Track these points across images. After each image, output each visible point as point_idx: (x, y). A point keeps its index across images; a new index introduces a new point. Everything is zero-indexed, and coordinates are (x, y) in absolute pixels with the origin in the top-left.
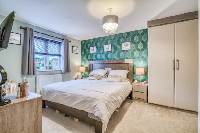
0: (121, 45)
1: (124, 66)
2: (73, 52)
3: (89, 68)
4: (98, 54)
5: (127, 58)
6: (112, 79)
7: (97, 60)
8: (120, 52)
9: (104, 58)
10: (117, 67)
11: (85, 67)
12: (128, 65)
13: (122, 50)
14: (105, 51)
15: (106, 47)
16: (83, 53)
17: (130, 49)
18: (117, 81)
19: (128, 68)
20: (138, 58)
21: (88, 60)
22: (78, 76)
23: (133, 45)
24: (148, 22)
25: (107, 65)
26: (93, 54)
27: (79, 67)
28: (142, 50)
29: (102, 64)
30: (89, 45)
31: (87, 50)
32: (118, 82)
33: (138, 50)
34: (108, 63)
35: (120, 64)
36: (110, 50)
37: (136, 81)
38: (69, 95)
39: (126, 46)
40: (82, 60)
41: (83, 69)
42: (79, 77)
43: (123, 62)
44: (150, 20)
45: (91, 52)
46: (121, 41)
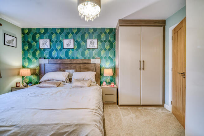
0: (86, 42)
1: (91, 67)
2: (6, 43)
3: (37, 71)
4: (53, 50)
5: (93, 58)
6: (79, 84)
7: (53, 58)
8: (85, 50)
9: (63, 56)
10: (82, 68)
11: (31, 69)
12: (95, 66)
13: (88, 48)
14: (64, 48)
15: (66, 42)
16: (27, 48)
17: (97, 48)
18: (86, 85)
19: (95, 69)
20: (105, 58)
21: (36, 58)
22: (17, 83)
23: (100, 43)
24: (120, 20)
25: (68, 66)
26: (45, 49)
27: (20, 69)
28: (109, 50)
29: (60, 64)
30: (38, 36)
31: (34, 44)
32: (88, 86)
33: (105, 50)
34: (69, 63)
35: (86, 64)
36: (72, 46)
37: (104, 84)
38: (14, 130)
39: (93, 43)
40: (24, 58)
41: (26, 72)
42: (18, 85)
43: (89, 62)
44: (121, 18)
45: (40, 47)
46: (86, 37)
